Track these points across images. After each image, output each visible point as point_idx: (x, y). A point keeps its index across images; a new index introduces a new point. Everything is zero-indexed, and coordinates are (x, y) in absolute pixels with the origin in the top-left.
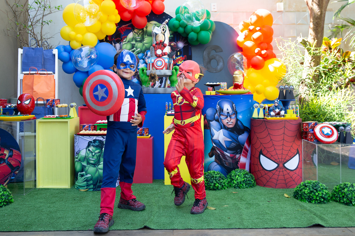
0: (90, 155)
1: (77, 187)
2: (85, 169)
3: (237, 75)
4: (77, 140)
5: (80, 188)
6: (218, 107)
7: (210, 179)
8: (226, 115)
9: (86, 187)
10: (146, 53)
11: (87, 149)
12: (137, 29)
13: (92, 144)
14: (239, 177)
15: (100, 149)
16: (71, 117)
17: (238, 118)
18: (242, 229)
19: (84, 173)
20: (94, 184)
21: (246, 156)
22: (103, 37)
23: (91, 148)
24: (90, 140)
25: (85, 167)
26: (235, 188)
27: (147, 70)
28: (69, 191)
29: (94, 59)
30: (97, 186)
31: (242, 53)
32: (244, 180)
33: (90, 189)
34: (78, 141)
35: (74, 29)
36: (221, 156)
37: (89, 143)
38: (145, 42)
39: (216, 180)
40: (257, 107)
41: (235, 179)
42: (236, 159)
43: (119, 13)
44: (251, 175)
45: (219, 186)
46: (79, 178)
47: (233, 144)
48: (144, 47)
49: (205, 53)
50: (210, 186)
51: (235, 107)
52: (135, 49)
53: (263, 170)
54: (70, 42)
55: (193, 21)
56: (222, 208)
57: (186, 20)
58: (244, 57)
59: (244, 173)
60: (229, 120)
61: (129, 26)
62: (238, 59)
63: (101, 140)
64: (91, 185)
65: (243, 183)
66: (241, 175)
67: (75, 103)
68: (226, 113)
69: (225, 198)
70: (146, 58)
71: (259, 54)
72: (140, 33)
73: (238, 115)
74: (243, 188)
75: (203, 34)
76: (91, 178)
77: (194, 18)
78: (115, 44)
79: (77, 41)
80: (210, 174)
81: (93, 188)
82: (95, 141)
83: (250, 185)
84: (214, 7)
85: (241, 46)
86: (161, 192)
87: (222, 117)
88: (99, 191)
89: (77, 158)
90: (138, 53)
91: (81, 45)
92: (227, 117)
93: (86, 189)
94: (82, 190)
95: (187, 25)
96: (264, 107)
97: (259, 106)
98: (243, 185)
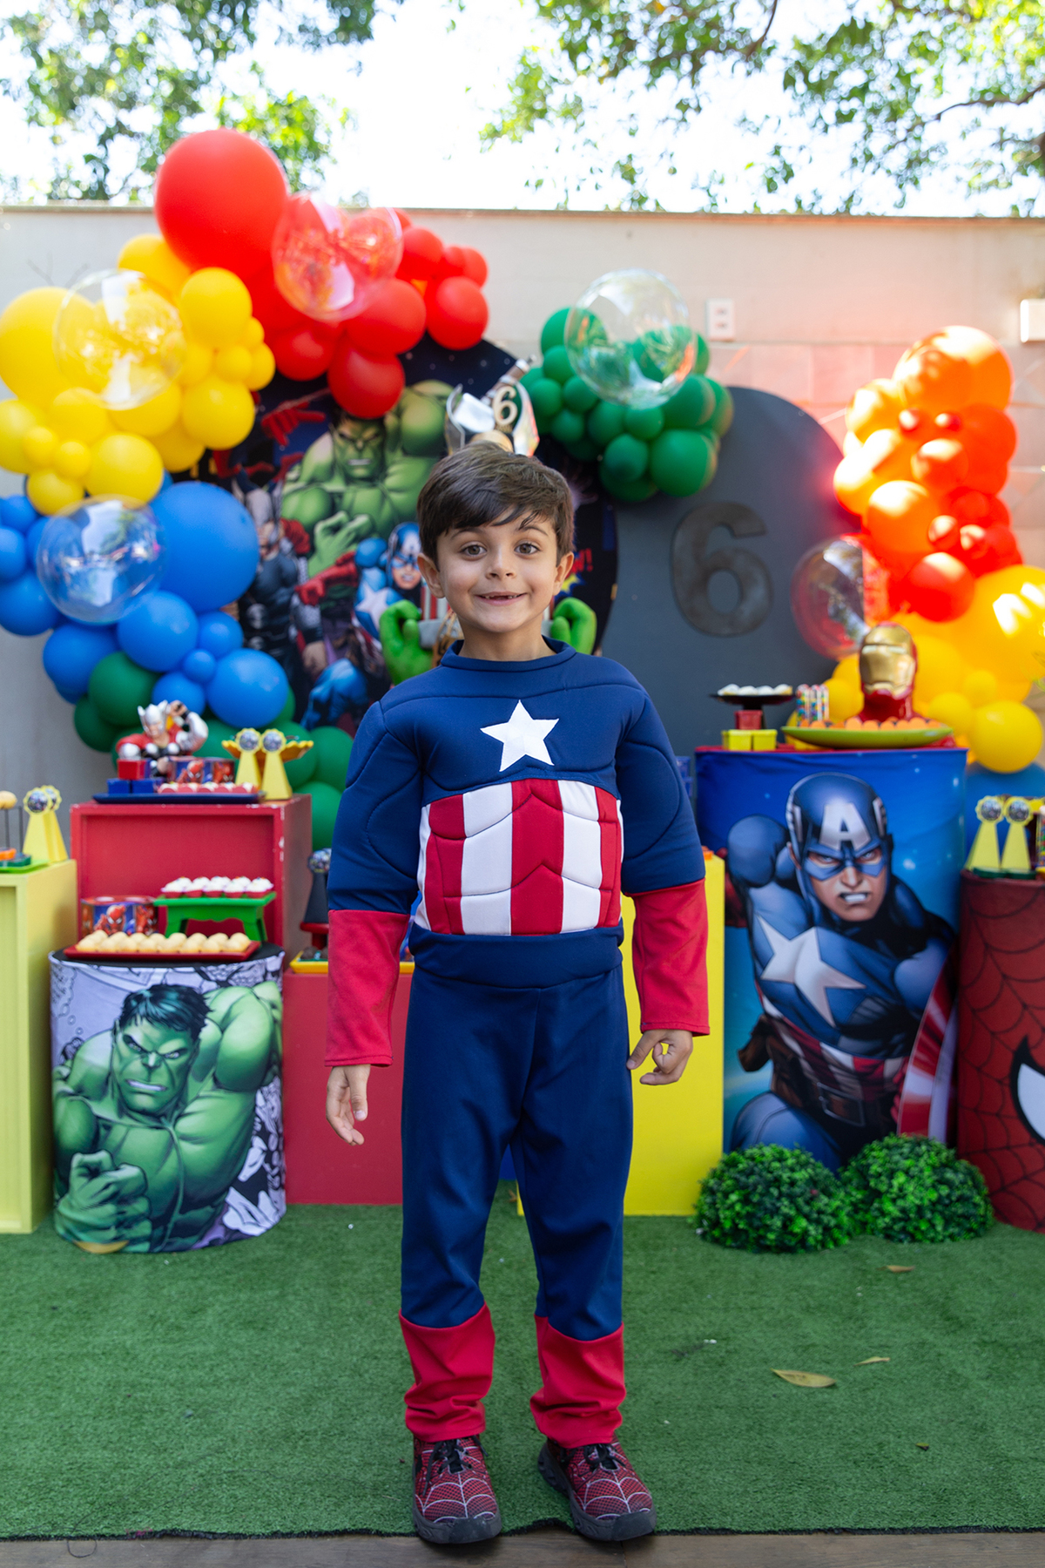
0: (136, 1066)
1: (68, 1231)
2: (106, 1137)
3: (883, 650)
4: (67, 985)
5: (82, 1236)
6: (792, 813)
7: (762, 1195)
8: (838, 855)
9: (112, 1233)
10: (393, 538)
11: (120, 1037)
12: (353, 419)
13: (142, 1010)
14: (908, 1182)
15: (188, 1034)
16: (35, 863)
17: (896, 872)
18: (1016, 1530)
19: (101, 1156)
20: (156, 1214)
21: (930, 1068)
22: (188, 458)
23: (140, 1031)
24: (134, 988)
25: (108, 1128)
26: (888, 1237)
27: (420, 618)
28: (25, 1252)
29: (146, 562)
30: (170, 1226)
31: (862, 542)
32: (940, 1200)
33: (134, 1241)
34: (68, 991)
35: (50, 417)
36: (805, 1064)
37: (127, 1001)
38: (391, 482)
39: (792, 1198)
40: (992, 814)
41: (887, 1192)
42: (881, 1080)
43: (269, 340)
44: (970, 1173)
45: (812, 1229)
46: (77, 1181)
47: (868, 1003)
48: (387, 510)
49: (682, 539)
50: (761, 1232)
51: (883, 816)
52: (341, 516)
53: (1031, 1144)
54: (27, 478)
55: (626, 382)
56: (859, 1375)
57: (598, 379)
58: (869, 561)
59: (934, 1160)
60: (852, 881)
61: (312, 406)
62: (846, 569)
63: (190, 990)
64: (137, 1219)
65: (933, 1212)
66: (921, 1171)
67: (51, 788)
68: (837, 847)
69: (860, 1308)
70: (396, 562)
71: (950, 544)
72: (366, 442)
73: (896, 854)
74: (933, 1240)
75: (679, 444)
76: (140, 1188)
77: (633, 367)
78: (246, 490)
79: (62, 474)
80: (762, 1163)
81: (149, 1239)
82: (159, 992)
83: (966, 1226)
84: (722, 319)
85: (857, 508)
86: (509, 1266)
87: (815, 866)
88: (183, 1256)
89: (65, 1079)
90: (359, 538)
91: (80, 493)
92: (840, 866)
93: (116, 1239)
94: (94, 1246)
95: (598, 401)
96: (1030, 818)
97: (1004, 812)
98: (933, 1226)
